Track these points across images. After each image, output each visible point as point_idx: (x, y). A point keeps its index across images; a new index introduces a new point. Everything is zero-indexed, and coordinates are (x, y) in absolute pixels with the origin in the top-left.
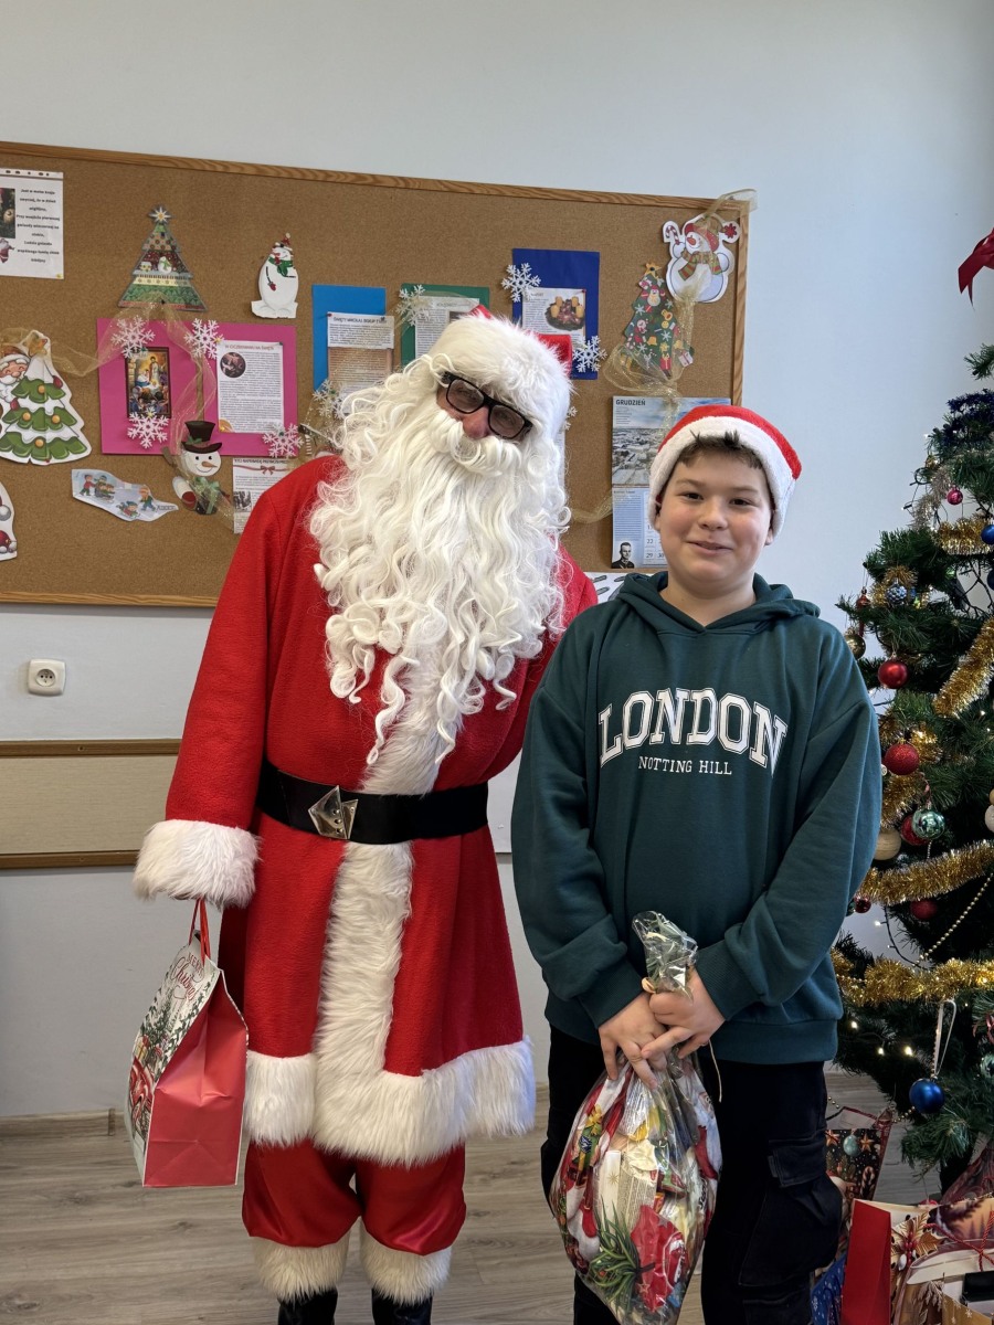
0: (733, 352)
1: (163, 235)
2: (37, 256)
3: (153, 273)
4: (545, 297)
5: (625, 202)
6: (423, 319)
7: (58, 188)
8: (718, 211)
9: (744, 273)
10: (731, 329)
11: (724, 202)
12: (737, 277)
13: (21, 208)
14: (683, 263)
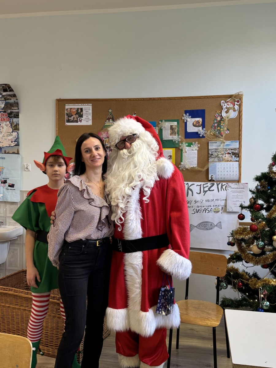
0: (239, 130)
1: (111, 115)
2: (87, 121)
3: (108, 122)
4: (192, 120)
5: (211, 97)
6: (164, 127)
7: (91, 107)
8: (235, 97)
9: (242, 111)
10: (239, 124)
11: (236, 95)
12: (240, 112)
13: (84, 112)
14: (226, 110)
